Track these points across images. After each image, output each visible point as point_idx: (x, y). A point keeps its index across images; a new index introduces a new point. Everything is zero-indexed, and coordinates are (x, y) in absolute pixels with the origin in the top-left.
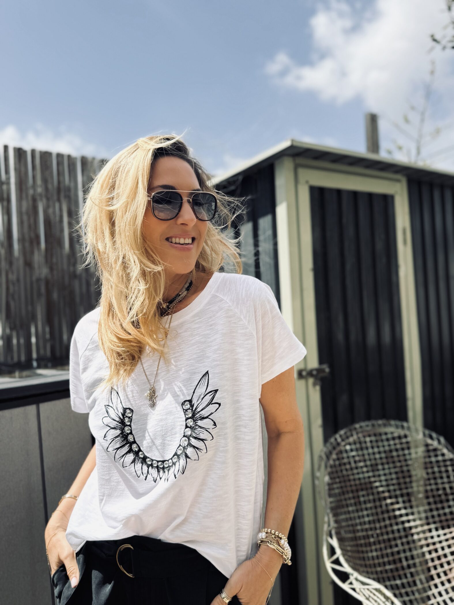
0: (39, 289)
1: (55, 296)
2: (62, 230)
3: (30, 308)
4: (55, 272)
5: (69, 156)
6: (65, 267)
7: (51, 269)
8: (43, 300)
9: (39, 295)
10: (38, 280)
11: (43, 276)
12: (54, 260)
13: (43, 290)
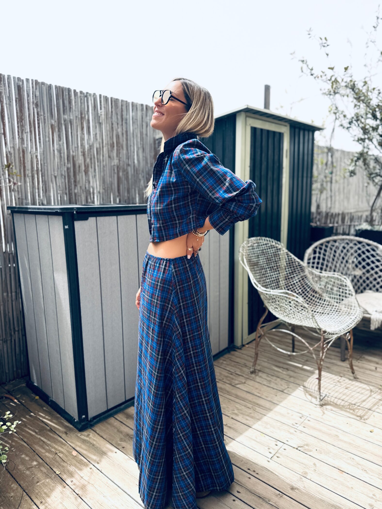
0: (114, 170)
1: (121, 174)
2: (123, 141)
3: (110, 179)
4: (121, 162)
5: (126, 101)
6: (125, 160)
7: (119, 161)
8: (116, 176)
9: (114, 173)
10: (114, 165)
11: (116, 164)
12: (121, 156)
13: (116, 171)
